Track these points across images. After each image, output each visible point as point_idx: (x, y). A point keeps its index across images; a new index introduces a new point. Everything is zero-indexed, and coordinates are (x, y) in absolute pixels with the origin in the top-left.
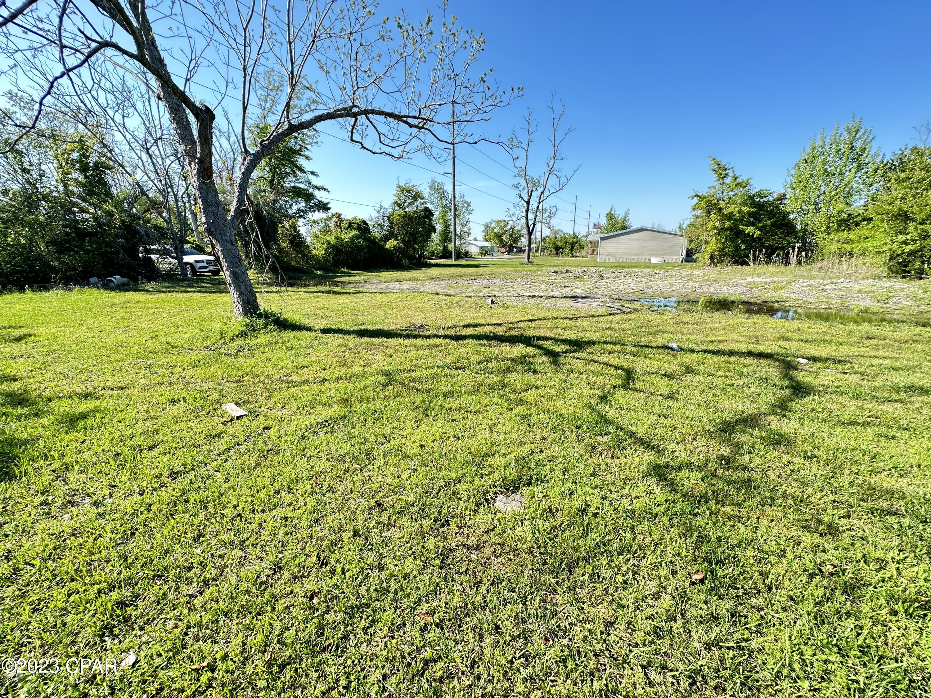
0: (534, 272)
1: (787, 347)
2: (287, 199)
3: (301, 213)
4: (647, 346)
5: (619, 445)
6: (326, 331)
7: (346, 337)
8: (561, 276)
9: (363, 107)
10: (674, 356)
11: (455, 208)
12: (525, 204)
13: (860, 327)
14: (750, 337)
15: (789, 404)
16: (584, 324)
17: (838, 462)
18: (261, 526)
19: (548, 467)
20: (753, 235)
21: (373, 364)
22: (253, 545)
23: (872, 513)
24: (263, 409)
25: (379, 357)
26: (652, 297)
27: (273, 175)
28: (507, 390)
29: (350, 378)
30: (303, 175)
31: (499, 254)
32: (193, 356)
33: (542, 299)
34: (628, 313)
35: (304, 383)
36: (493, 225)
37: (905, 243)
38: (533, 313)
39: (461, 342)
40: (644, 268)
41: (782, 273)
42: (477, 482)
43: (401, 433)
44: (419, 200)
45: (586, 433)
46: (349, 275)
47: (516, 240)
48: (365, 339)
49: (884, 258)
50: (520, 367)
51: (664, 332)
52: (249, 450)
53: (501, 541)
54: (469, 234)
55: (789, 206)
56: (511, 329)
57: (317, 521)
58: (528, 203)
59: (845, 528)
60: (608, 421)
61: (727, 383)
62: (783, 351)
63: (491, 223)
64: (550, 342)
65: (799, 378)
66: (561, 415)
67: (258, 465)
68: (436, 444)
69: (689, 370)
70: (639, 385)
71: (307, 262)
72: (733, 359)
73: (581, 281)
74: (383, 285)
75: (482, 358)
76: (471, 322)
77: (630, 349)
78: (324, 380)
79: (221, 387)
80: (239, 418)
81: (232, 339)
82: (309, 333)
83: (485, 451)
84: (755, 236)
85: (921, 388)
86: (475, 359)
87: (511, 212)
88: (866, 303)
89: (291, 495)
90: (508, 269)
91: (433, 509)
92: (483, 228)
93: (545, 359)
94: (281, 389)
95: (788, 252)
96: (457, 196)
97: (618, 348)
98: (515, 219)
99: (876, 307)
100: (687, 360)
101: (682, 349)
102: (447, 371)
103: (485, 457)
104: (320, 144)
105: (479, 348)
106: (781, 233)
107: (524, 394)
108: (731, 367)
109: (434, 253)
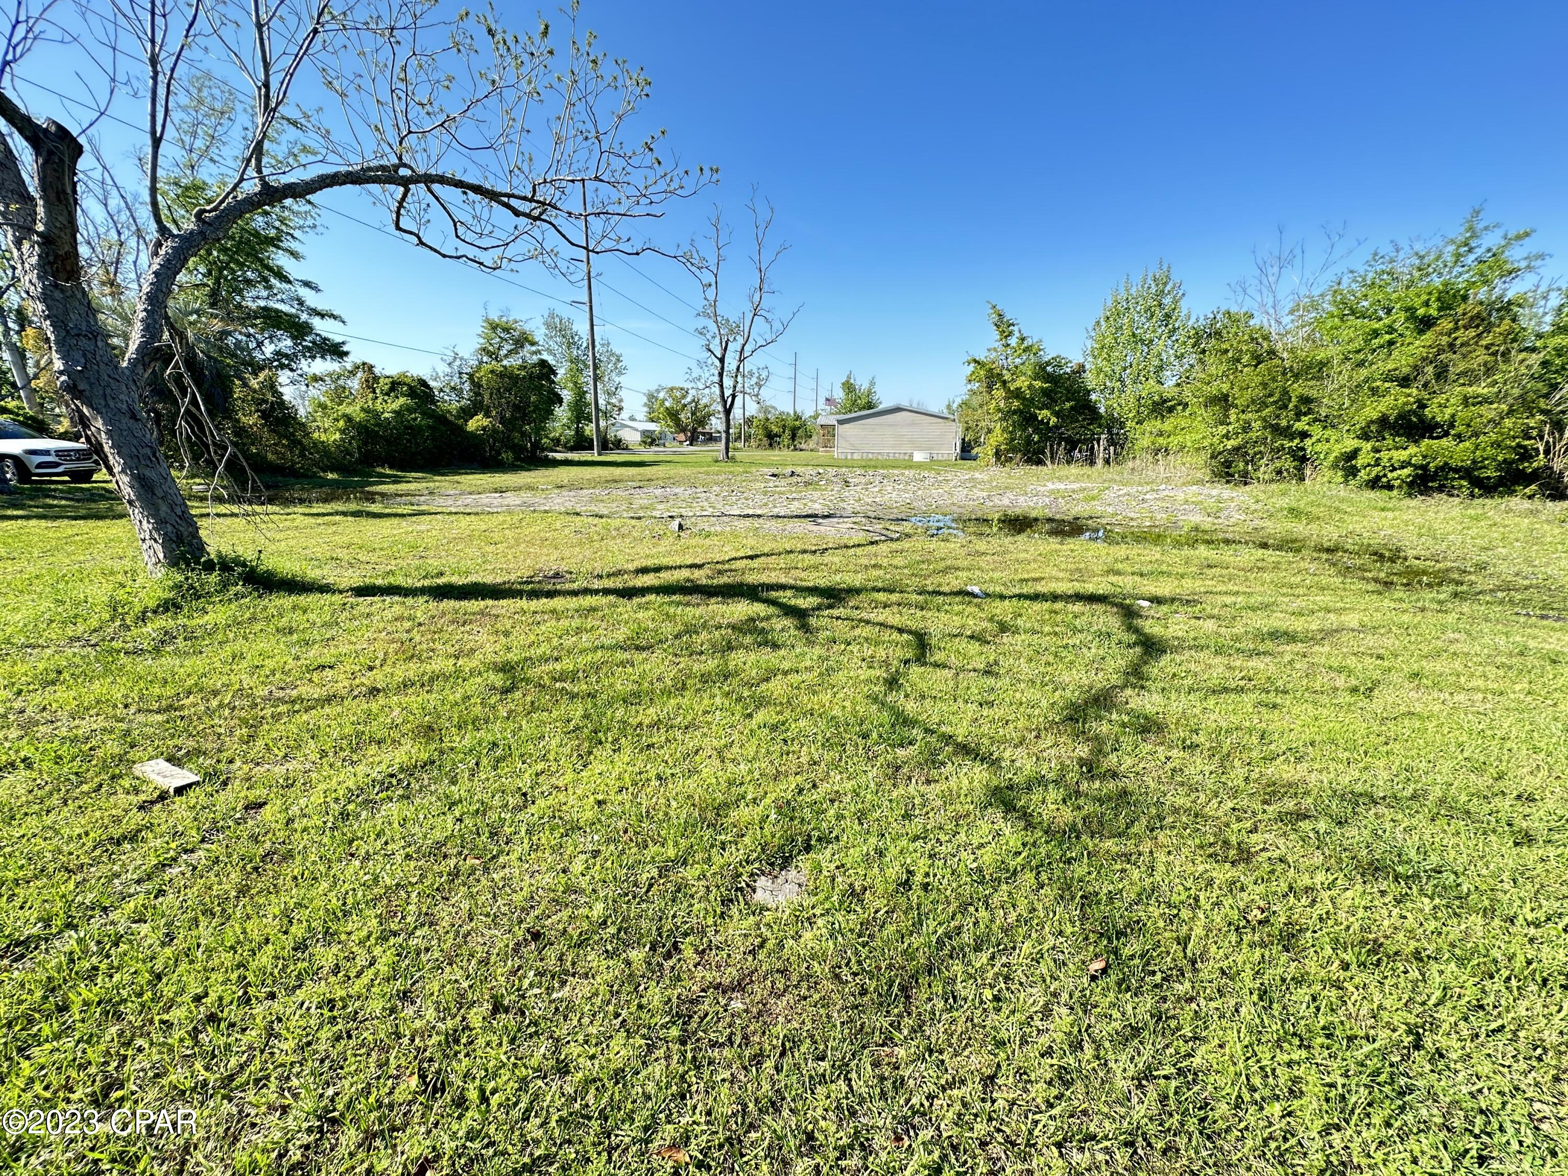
0: (741, 474)
1: (1121, 584)
2: (252, 331)
3: (283, 360)
4: (939, 593)
5: (932, 760)
6: (363, 591)
7: (410, 601)
8: (783, 482)
9: (421, 170)
10: (978, 606)
11: (595, 364)
12: (717, 363)
13: (1197, 552)
14: (1072, 572)
15: (1145, 669)
16: (836, 559)
17: (1225, 751)
18: (271, 1033)
19: (832, 812)
20: (1048, 423)
21: (473, 651)
22: (257, 1081)
23: (1282, 821)
24: (238, 763)
25: (483, 637)
26: (926, 515)
27: (217, 282)
28: (735, 681)
29: (430, 682)
30: (285, 286)
31: (676, 443)
32: (41, 662)
33: (761, 520)
34: (897, 539)
35: (328, 700)
36: (661, 395)
37: (1227, 436)
38: (751, 544)
39: (636, 600)
40: (905, 468)
41: (1089, 476)
42: (718, 860)
43: (554, 780)
44: (528, 347)
45: (879, 744)
46: (397, 480)
47: (702, 422)
48: (449, 604)
49: (1204, 456)
50: (748, 640)
51: (957, 569)
52: (217, 861)
53: (779, 965)
54: (620, 409)
55: (1090, 380)
56: (720, 572)
57: (405, 996)
58: (722, 360)
59: (1258, 848)
60: (908, 722)
61: (1059, 643)
62: (1119, 590)
63: (658, 391)
64: (789, 593)
65: (1147, 630)
66: (833, 718)
67: (243, 891)
68: (624, 796)
69: (1003, 628)
70: (939, 657)
71: (302, 455)
72: (1059, 605)
73: (815, 490)
74: (469, 499)
75: (680, 627)
76: (650, 563)
77: (914, 597)
78: (374, 691)
79: (124, 726)
80: (180, 791)
81: (142, 618)
82: (327, 596)
83: (720, 797)
84: (1051, 423)
85: (1286, 633)
86: (668, 629)
87: (695, 375)
88: (1196, 518)
89: (335, 949)
90: (695, 470)
91: (644, 924)
92: (645, 400)
93: (787, 622)
94: (276, 717)
95: (1093, 447)
96: (597, 343)
97: (895, 597)
98: (701, 386)
99: (1207, 523)
100: (998, 611)
101: (987, 595)
102: (620, 656)
103: (721, 809)
104: (320, 229)
105: (672, 610)
106: (1084, 420)
107: (764, 686)
108: (1059, 618)
109: (558, 440)
